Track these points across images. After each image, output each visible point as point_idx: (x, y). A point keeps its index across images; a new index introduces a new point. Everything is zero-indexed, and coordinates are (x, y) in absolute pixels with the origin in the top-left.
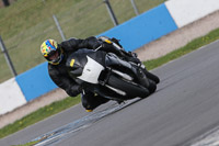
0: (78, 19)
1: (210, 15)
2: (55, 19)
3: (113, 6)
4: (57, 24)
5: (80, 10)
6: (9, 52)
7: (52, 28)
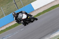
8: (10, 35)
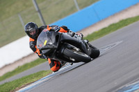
6: (42, 11)
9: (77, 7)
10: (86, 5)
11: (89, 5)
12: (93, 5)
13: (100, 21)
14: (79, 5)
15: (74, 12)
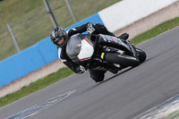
0: (27, 27)
1: (136, 22)
2: (9, 27)
3: (56, 15)
4: (10, 30)
5: (28, 19)
7: (6, 33)
8: (34, 111)
9: (17, 47)
10: (29, 44)
11: (32, 44)
12: (37, 44)
13: (47, 65)
14: (20, 45)
15: (14, 53)
